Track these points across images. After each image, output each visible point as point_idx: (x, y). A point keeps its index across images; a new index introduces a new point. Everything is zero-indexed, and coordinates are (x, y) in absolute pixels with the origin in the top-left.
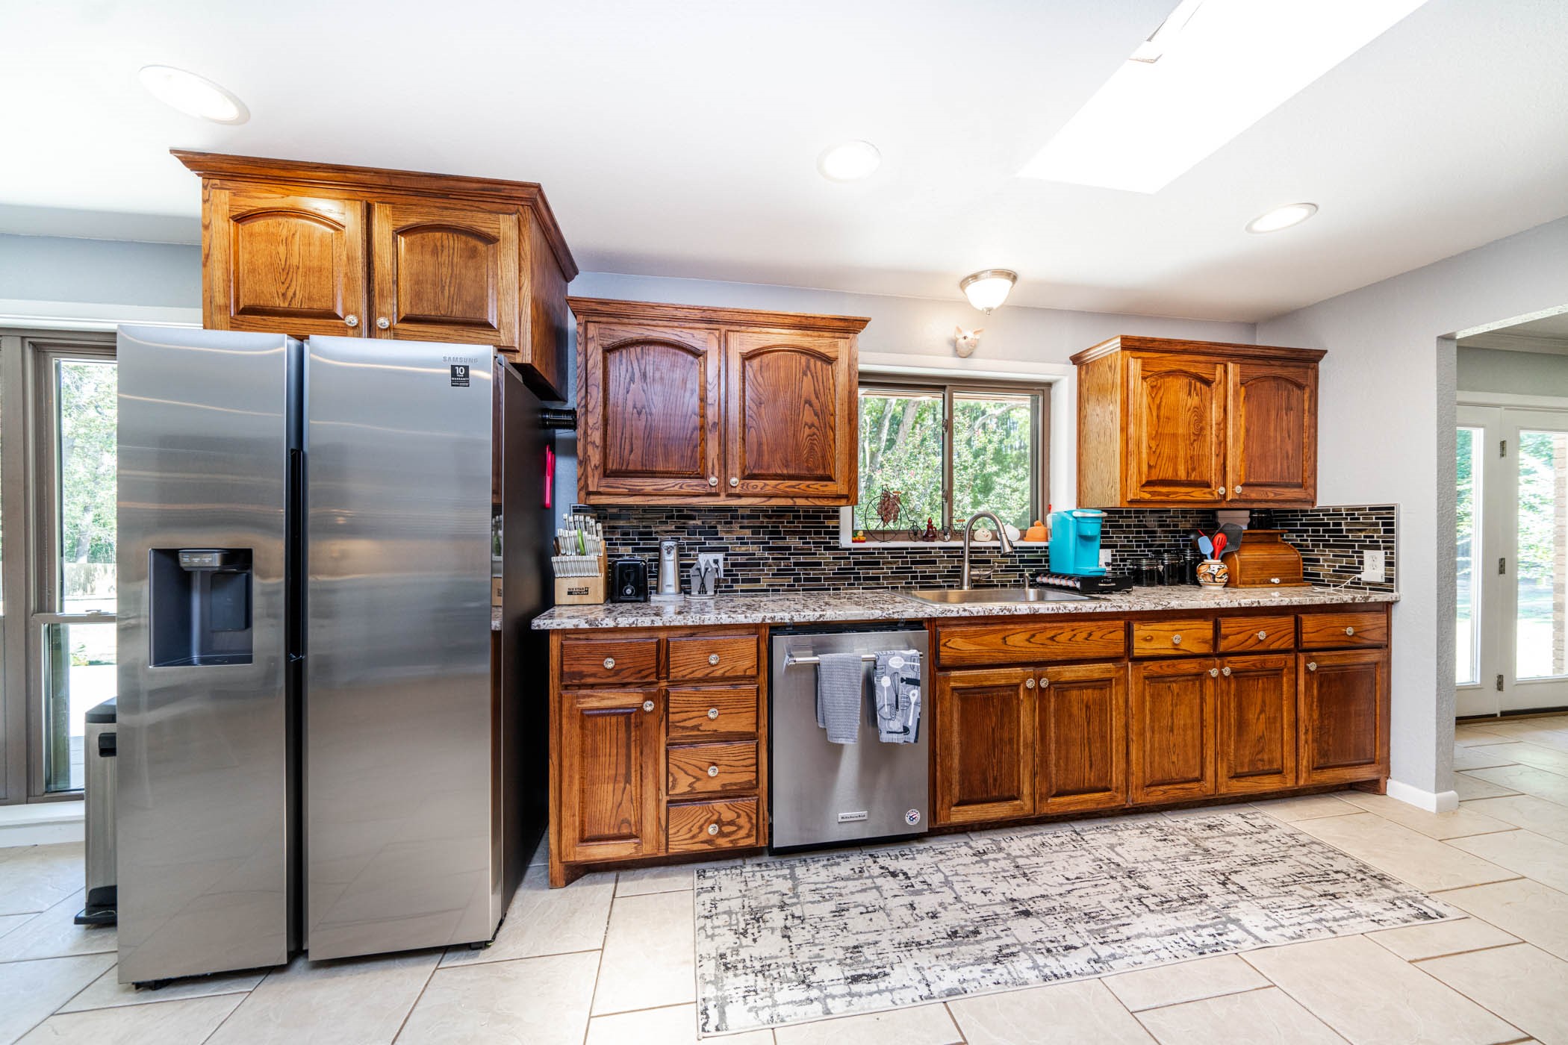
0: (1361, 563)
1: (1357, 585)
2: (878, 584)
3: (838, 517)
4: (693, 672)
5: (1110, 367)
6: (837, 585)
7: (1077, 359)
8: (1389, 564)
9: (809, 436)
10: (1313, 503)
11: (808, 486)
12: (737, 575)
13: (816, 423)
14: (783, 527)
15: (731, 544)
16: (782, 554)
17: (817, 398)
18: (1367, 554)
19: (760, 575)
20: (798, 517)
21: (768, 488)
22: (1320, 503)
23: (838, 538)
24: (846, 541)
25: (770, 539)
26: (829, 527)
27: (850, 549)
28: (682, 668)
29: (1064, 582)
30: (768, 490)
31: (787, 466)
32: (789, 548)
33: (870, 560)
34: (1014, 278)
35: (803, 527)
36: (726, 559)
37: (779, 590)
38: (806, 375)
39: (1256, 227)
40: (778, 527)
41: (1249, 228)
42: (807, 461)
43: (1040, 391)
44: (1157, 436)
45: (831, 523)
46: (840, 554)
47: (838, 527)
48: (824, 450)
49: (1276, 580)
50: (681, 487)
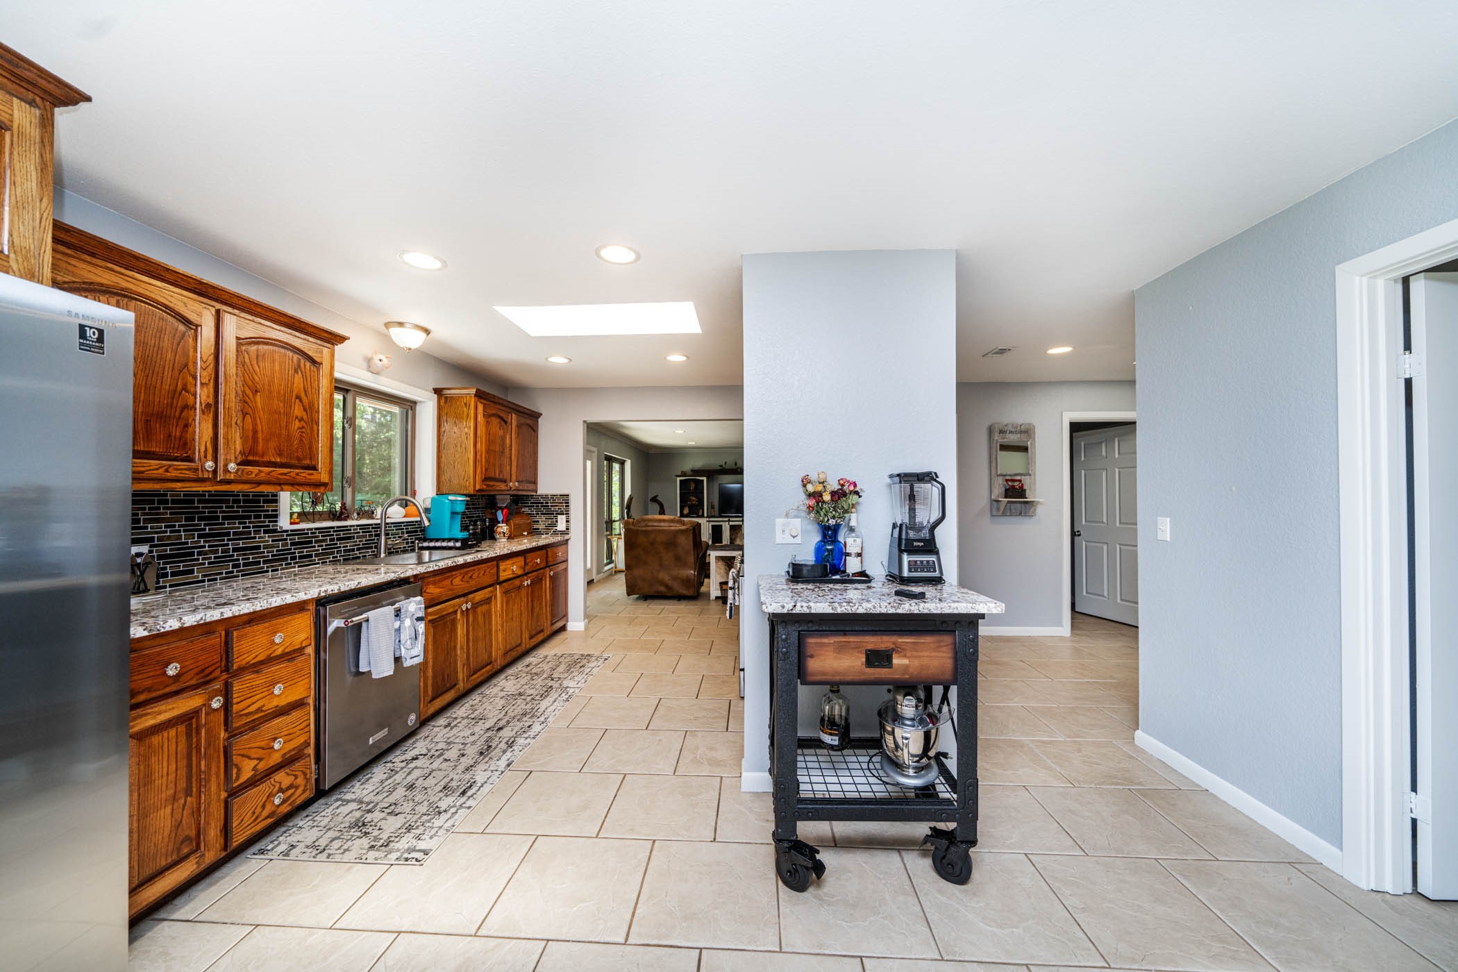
0: (557, 521)
1: (555, 533)
2: (310, 561)
3: (276, 501)
4: (257, 656)
5: (466, 404)
6: (275, 566)
7: (438, 391)
8: (567, 521)
9: (299, 428)
10: (536, 492)
11: (297, 474)
12: (165, 568)
13: (305, 417)
14: (221, 512)
15: (156, 533)
16: (220, 540)
17: (306, 395)
18: (559, 517)
19: (194, 565)
20: (239, 501)
21: (263, 474)
22: (539, 492)
23: (276, 521)
24: (284, 523)
25: (205, 525)
26: (268, 511)
27: (287, 531)
28: (246, 656)
29: (444, 544)
30: (263, 476)
31: (280, 455)
32: (228, 534)
33: (303, 540)
34: (427, 332)
35: (243, 511)
36: (151, 552)
37: (216, 579)
38: (297, 373)
39: (550, 359)
40: (216, 512)
41: (547, 359)
42: (297, 452)
43: (409, 406)
44: (488, 451)
45: (269, 507)
46: (278, 536)
47: (276, 511)
48: (311, 443)
49: (525, 533)
50: (167, 471)
